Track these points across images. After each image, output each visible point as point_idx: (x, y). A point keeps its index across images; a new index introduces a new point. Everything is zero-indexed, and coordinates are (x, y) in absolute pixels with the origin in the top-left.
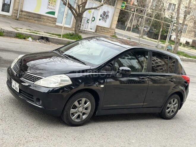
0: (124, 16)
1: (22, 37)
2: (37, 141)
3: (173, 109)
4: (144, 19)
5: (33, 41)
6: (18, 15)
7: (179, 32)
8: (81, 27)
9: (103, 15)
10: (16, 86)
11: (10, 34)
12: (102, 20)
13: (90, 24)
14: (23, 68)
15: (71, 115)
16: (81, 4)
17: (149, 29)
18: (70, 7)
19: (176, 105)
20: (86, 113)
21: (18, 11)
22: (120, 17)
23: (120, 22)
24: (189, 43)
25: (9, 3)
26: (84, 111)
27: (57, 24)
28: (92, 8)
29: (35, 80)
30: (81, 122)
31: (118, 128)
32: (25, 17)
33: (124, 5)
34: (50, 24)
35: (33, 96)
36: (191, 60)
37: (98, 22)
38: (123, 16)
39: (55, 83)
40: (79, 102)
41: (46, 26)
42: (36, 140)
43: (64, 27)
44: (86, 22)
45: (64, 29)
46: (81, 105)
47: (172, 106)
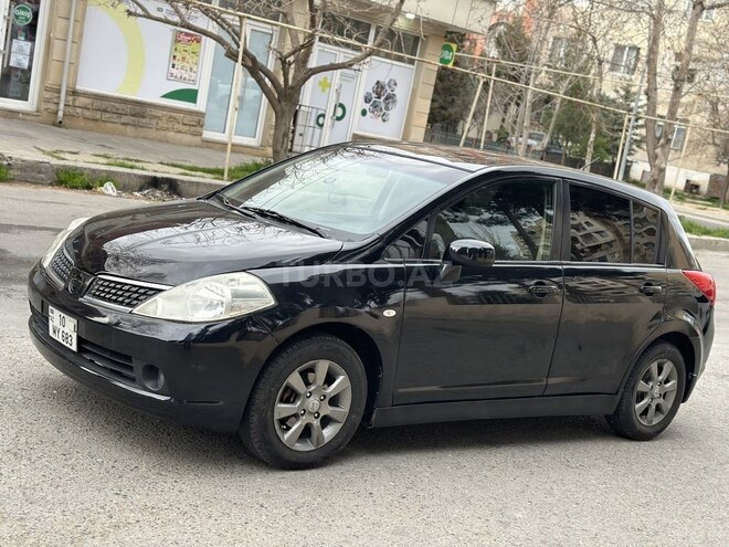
0: (453, 100)
1: (78, 181)
2: (153, 524)
3: (661, 401)
4: (528, 104)
5: (119, 196)
6: (62, 106)
7: (660, 141)
8: (295, 142)
9: (374, 95)
10: (64, 327)
11: (34, 174)
12: (373, 112)
13: (328, 129)
14: (87, 264)
15: (277, 427)
16: (293, 53)
17: (546, 141)
18: (250, 64)
19: (669, 384)
20: (335, 417)
21: (59, 91)
22: (437, 105)
23: (438, 124)
24: (697, 187)
25: (26, 67)
26: (327, 410)
27: (208, 135)
28: (333, 67)
29: (136, 299)
30: (316, 454)
31: (459, 473)
32: (87, 113)
33: (448, 55)
34: (179, 136)
35: (129, 358)
36: (711, 242)
37: (356, 120)
38: (449, 99)
39: (211, 306)
40: (304, 374)
41: (168, 142)
42: (152, 519)
43: (233, 145)
44: (312, 123)
45: (232, 151)
46: (312, 388)
47: (657, 386)
